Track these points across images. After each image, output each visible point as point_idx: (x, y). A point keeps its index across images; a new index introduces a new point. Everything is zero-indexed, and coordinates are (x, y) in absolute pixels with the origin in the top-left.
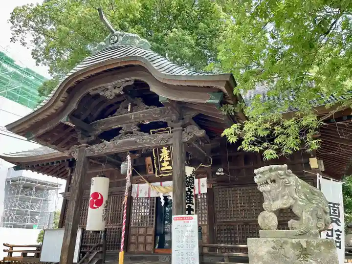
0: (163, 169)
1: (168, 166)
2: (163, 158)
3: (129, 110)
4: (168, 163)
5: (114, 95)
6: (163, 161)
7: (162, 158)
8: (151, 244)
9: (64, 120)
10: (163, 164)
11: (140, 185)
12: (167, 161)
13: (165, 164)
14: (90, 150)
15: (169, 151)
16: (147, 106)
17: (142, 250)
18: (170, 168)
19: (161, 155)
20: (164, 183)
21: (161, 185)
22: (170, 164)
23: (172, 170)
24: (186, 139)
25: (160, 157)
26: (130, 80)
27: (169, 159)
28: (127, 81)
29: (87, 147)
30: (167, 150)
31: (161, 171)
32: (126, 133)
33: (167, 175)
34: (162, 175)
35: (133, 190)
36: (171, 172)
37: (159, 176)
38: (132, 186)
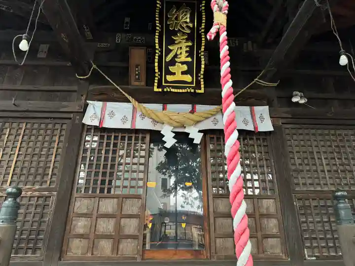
0: (170, 78)
1: (183, 73)
2: (176, 56)
4: (185, 67)
6: (173, 62)
7: (172, 55)
8: (134, 237)
10: (171, 68)
11: (109, 104)
12: (183, 63)
13: (178, 68)
15: (190, 44)
17: (109, 254)
18: (188, 78)
19: (170, 47)
20: (170, 107)
22: (189, 71)
23: (192, 83)
25: (169, 51)
27: (189, 59)
30: (187, 40)
31: (166, 82)
33: (181, 91)
34: (169, 90)
35: (90, 111)
36: (189, 87)
37: (163, 90)
38: (87, 105)
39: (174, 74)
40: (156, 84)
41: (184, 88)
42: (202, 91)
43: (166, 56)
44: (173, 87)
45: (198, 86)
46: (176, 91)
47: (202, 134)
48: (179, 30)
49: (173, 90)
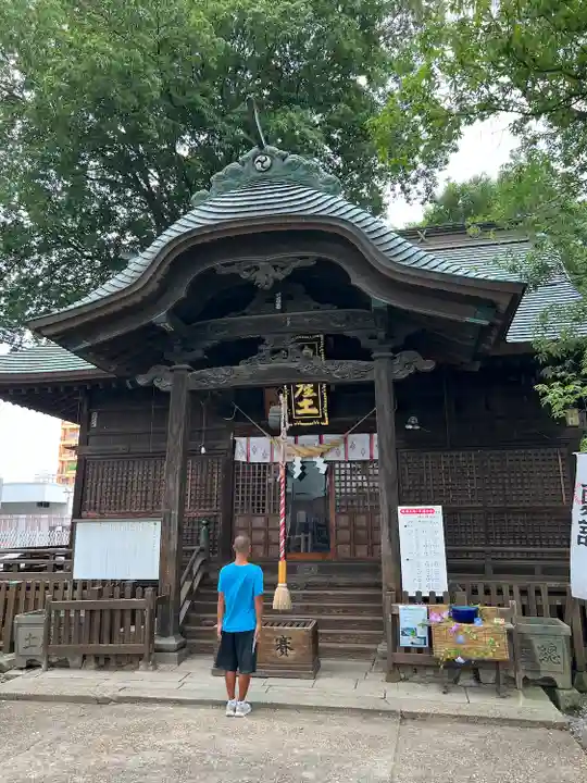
0: (299, 412)
1: (310, 407)
2: (303, 392)
3: (278, 307)
4: (311, 402)
5: (271, 282)
6: (301, 398)
7: (299, 392)
9: (160, 318)
10: (301, 404)
11: (252, 439)
12: (309, 398)
13: (306, 403)
14: (201, 378)
16: (317, 304)
18: (315, 411)
19: (297, 386)
20: (302, 439)
21: (296, 442)
22: (315, 405)
23: (318, 415)
24: (402, 375)
25: (296, 389)
26: (307, 258)
28: (301, 258)
29: (191, 371)
31: (296, 415)
32: (275, 352)
33: (308, 424)
34: (298, 424)
35: (239, 448)
36: (316, 420)
38: (235, 442)
39: (302, 408)
41: (311, 420)
42: (327, 423)
43: (295, 393)
44: (303, 421)
45: (323, 419)
46: (304, 424)
47: (326, 465)
49: (302, 423)
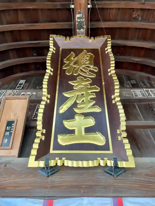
0: (63, 140)
1: (88, 130)
2: (75, 105)
4: (91, 121)
6: (70, 115)
10: (67, 124)
12: (86, 115)
18: (99, 139)
19: (66, 95)
25: (64, 100)
27: (98, 110)
30: (91, 85)
33: (85, 164)
34: (59, 164)
36: (102, 157)
37: (47, 164)
39: (72, 132)
40: (34, 152)
41: (93, 158)
42: (131, 163)
43: (60, 105)
44: (69, 157)
46: (75, 164)
48: (79, 75)
49: (69, 163)
